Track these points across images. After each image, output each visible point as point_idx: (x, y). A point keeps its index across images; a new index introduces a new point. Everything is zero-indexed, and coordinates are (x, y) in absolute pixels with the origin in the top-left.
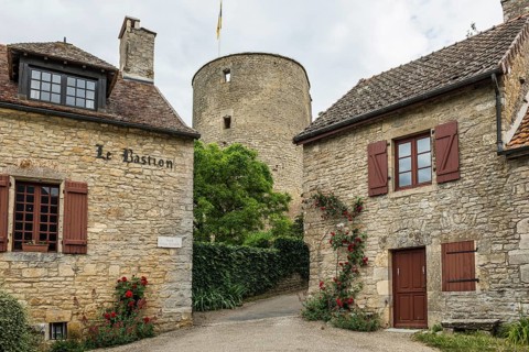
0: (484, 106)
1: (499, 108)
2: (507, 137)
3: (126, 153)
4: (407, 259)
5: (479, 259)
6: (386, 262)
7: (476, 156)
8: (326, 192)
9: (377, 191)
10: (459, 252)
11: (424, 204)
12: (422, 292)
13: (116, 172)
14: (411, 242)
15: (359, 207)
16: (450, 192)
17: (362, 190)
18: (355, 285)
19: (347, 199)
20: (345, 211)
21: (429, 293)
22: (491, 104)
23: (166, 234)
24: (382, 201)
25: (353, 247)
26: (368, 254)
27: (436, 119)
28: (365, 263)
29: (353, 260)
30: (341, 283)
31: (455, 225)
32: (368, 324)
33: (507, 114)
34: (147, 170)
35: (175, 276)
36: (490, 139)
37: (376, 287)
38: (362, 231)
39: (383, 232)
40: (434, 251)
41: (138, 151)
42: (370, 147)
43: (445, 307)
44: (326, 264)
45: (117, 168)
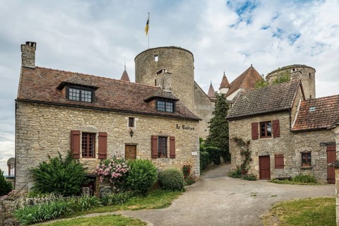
0: (287, 116)
1: (290, 118)
2: (292, 126)
3: (183, 126)
4: (264, 159)
5: (285, 160)
6: (258, 160)
7: (284, 130)
8: (238, 137)
9: (255, 138)
10: (279, 157)
11: (269, 143)
12: (269, 169)
13: (181, 132)
14: (265, 154)
15: (249, 142)
16: (277, 140)
17: (249, 137)
18: (248, 167)
19: (245, 139)
20: (244, 143)
21: (271, 169)
22: (288, 116)
23: (193, 151)
24: (256, 141)
25: (247, 155)
26: (252, 157)
27: (273, 118)
28: (251, 160)
29: (247, 159)
30: (243, 166)
31: (278, 150)
32: (253, 178)
33: (292, 119)
34: (188, 131)
35: (196, 164)
36: (288, 126)
37: (255, 167)
38: (250, 150)
39: (257, 150)
40: (272, 157)
41: (186, 126)
42: (252, 124)
43: (275, 173)
44: (237, 160)
45: (181, 131)
